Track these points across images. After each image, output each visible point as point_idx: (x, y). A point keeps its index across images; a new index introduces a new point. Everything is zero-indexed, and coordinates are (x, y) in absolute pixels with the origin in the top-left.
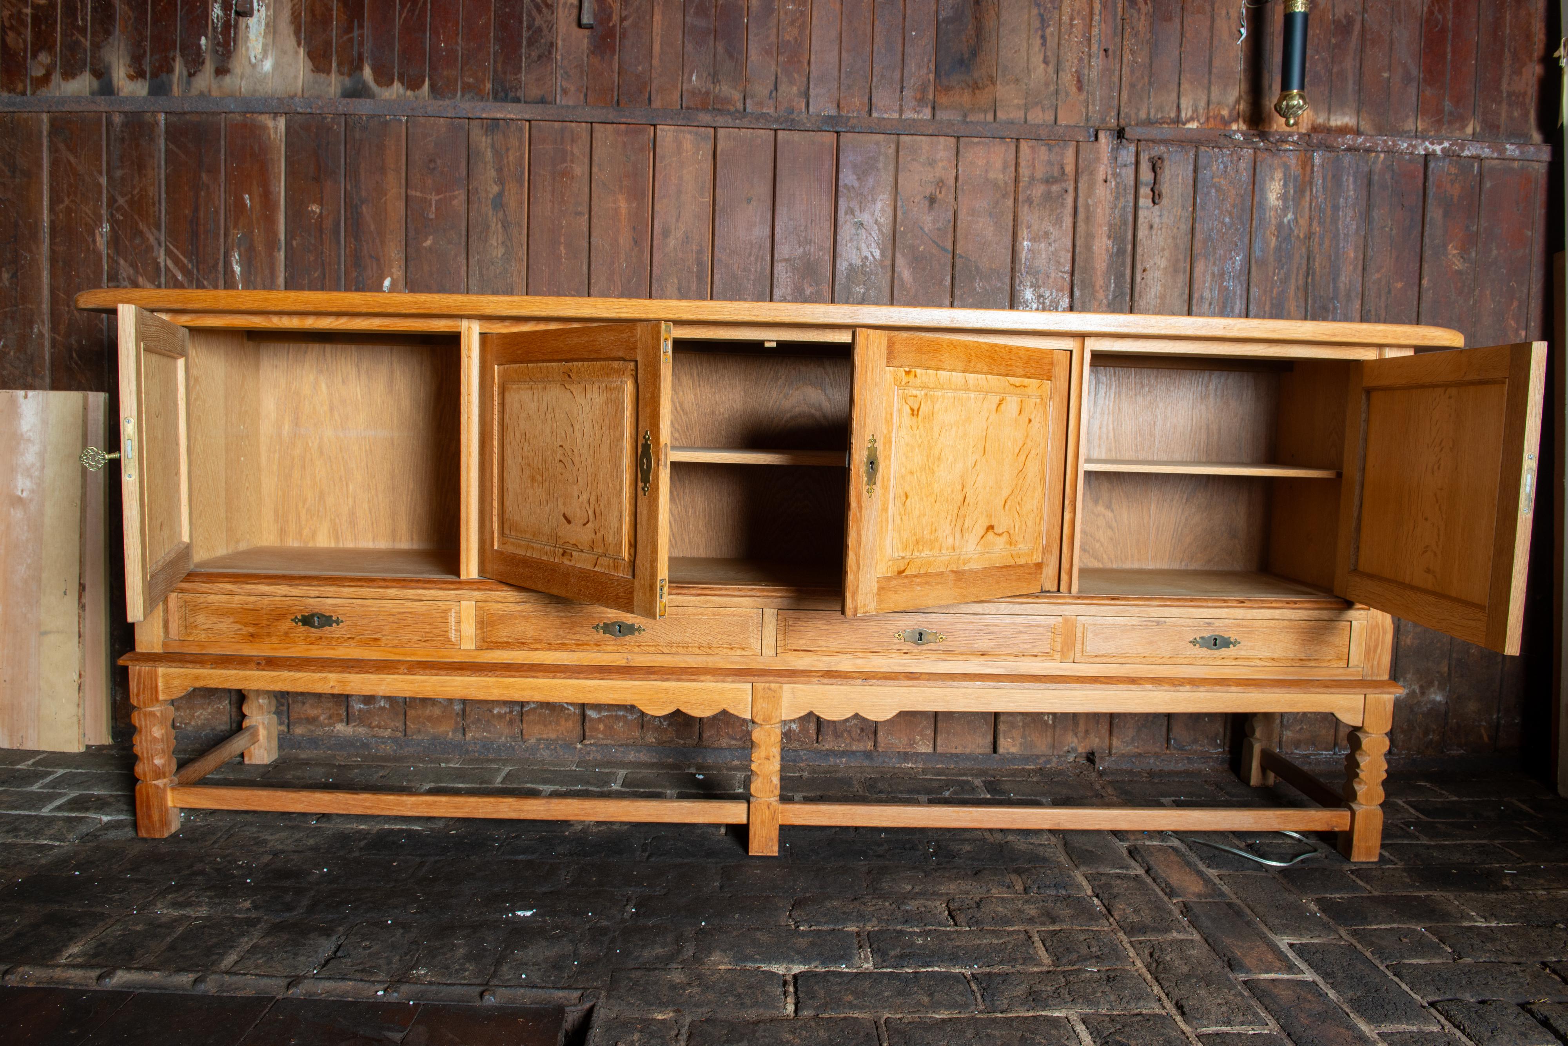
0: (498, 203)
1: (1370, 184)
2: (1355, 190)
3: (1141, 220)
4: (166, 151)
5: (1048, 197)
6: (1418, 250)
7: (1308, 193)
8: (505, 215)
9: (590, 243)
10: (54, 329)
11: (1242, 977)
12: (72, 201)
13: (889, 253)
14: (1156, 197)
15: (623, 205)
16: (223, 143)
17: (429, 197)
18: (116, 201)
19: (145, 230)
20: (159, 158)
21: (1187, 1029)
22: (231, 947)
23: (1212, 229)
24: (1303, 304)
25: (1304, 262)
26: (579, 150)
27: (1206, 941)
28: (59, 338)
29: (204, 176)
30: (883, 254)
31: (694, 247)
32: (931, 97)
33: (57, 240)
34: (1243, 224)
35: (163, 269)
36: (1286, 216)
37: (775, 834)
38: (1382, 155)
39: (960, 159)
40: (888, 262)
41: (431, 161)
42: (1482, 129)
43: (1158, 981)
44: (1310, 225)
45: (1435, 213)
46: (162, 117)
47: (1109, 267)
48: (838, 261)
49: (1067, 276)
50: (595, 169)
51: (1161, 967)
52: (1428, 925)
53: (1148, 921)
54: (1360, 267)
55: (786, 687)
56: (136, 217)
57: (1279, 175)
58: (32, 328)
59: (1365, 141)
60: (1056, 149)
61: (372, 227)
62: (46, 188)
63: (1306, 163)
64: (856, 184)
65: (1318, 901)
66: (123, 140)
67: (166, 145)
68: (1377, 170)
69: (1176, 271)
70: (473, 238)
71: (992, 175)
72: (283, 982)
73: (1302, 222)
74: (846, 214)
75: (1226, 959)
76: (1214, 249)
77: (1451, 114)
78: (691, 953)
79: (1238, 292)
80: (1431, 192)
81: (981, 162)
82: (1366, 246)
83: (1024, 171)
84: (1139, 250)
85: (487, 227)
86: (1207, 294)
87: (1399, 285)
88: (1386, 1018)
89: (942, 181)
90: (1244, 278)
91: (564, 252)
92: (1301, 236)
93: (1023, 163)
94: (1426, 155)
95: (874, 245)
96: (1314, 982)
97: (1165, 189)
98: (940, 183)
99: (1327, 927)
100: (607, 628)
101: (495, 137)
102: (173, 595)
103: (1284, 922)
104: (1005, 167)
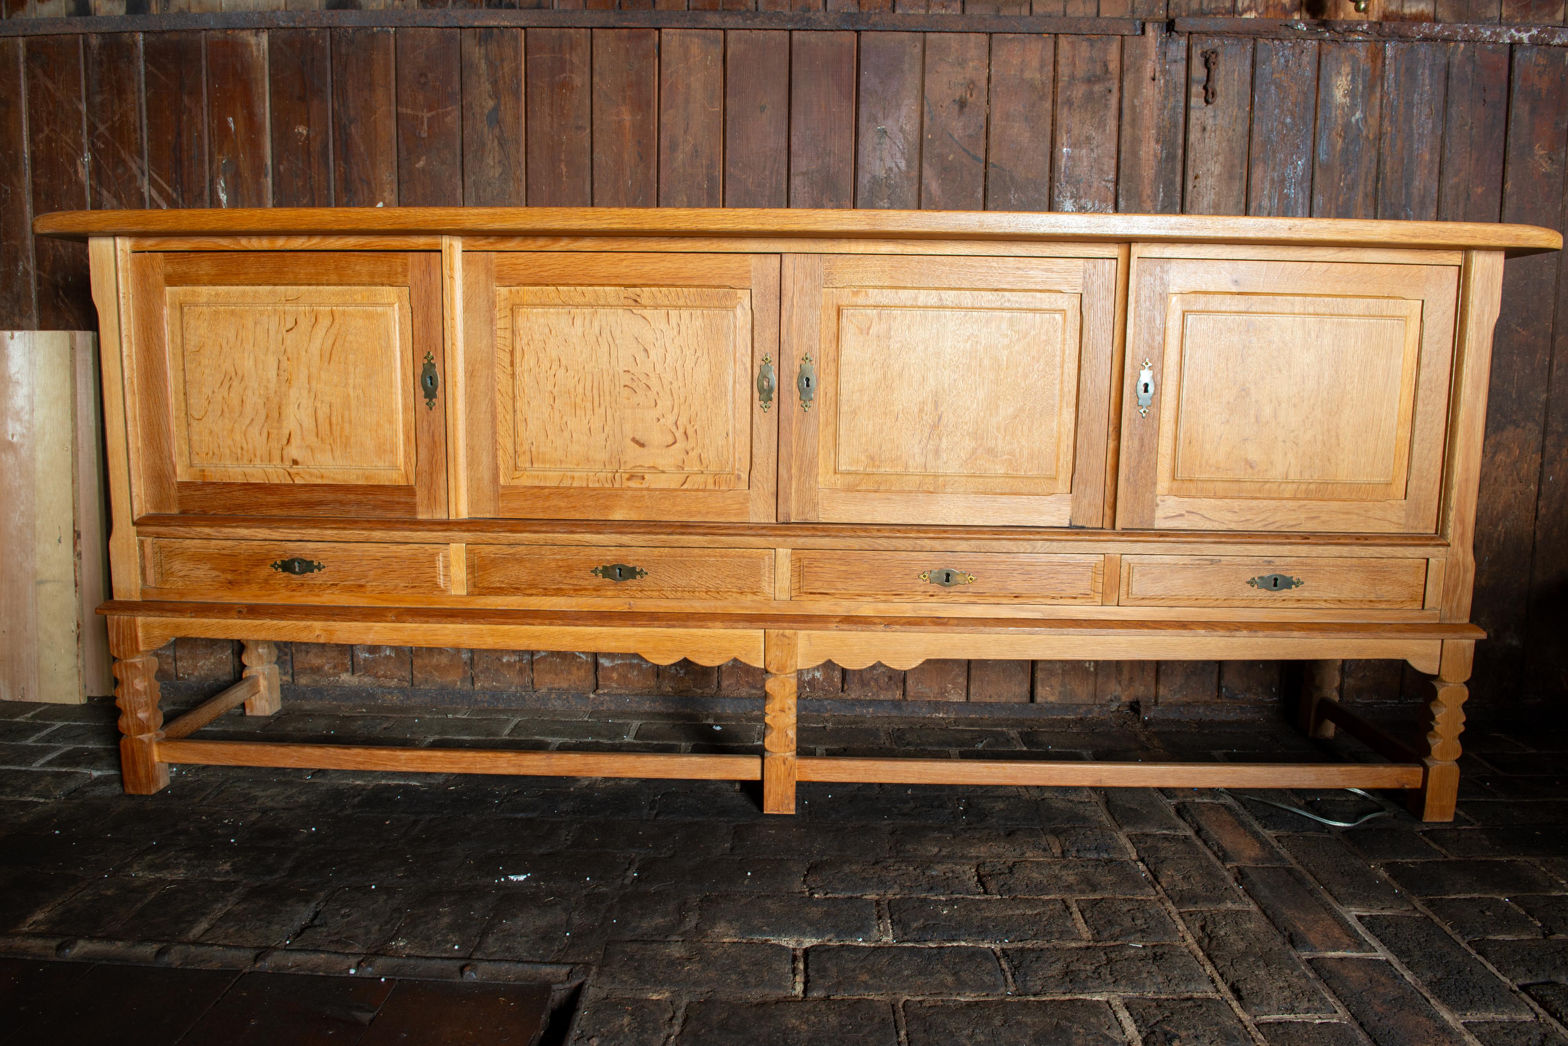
0: (494, 119)
1: (1447, 77)
2: (1431, 85)
3: (1193, 121)
4: (146, 73)
5: (1089, 97)
6: (1501, 151)
7: (1378, 89)
8: (501, 131)
9: (592, 159)
10: (39, 265)
11: (1306, 955)
12: (52, 130)
13: (916, 164)
14: (1209, 96)
15: (627, 117)
16: (204, 62)
17: (420, 114)
18: (97, 129)
19: (127, 158)
20: (139, 81)
21: (1245, 1017)
22: (203, 914)
23: (1272, 131)
24: (1371, 212)
25: (1374, 165)
26: (578, 58)
27: (1264, 912)
28: (44, 275)
29: (185, 98)
30: (909, 166)
33: (39, 172)
34: (1305, 124)
35: (147, 200)
36: (1354, 114)
37: (791, 792)
38: (1462, 45)
39: (993, 58)
40: (914, 173)
41: (421, 75)
43: (1210, 959)
44: (1381, 125)
45: (1521, 109)
46: (140, 37)
47: (1158, 174)
48: (861, 174)
49: (1111, 186)
50: (596, 79)
51: (1214, 942)
52: (1512, 895)
53: (1199, 889)
54: (1436, 170)
55: (802, 633)
56: (118, 145)
57: (1346, 69)
58: (17, 266)
59: (1443, 29)
60: (1099, 45)
61: (362, 149)
62: (25, 117)
63: (1377, 56)
64: (879, 88)
65: (1388, 867)
66: (101, 63)
67: (146, 67)
68: (1456, 62)
69: (1231, 178)
70: (469, 157)
71: (1028, 75)
72: (250, 954)
73: (1373, 121)
74: (868, 121)
75: (1287, 934)
76: (1274, 152)
78: (694, 923)
79: (1300, 200)
80: (1517, 85)
81: (1016, 61)
82: (1443, 146)
83: (1064, 70)
84: (1191, 155)
85: (483, 145)
86: (1265, 203)
87: (1479, 190)
88: (1472, 1005)
89: (973, 83)
90: (1306, 185)
91: (564, 170)
92: (1371, 137)
93: (1062, 61)
94: (1511, 45)
95: (898, 155)
96: (1387, 961)
97: (1219, 86)
98: (971, 85)
99: (1399, 897)
100: (607, 572)
101: (489, 47)
102: (149, 540)
103: (1351, 890)
104: (1042, 66)
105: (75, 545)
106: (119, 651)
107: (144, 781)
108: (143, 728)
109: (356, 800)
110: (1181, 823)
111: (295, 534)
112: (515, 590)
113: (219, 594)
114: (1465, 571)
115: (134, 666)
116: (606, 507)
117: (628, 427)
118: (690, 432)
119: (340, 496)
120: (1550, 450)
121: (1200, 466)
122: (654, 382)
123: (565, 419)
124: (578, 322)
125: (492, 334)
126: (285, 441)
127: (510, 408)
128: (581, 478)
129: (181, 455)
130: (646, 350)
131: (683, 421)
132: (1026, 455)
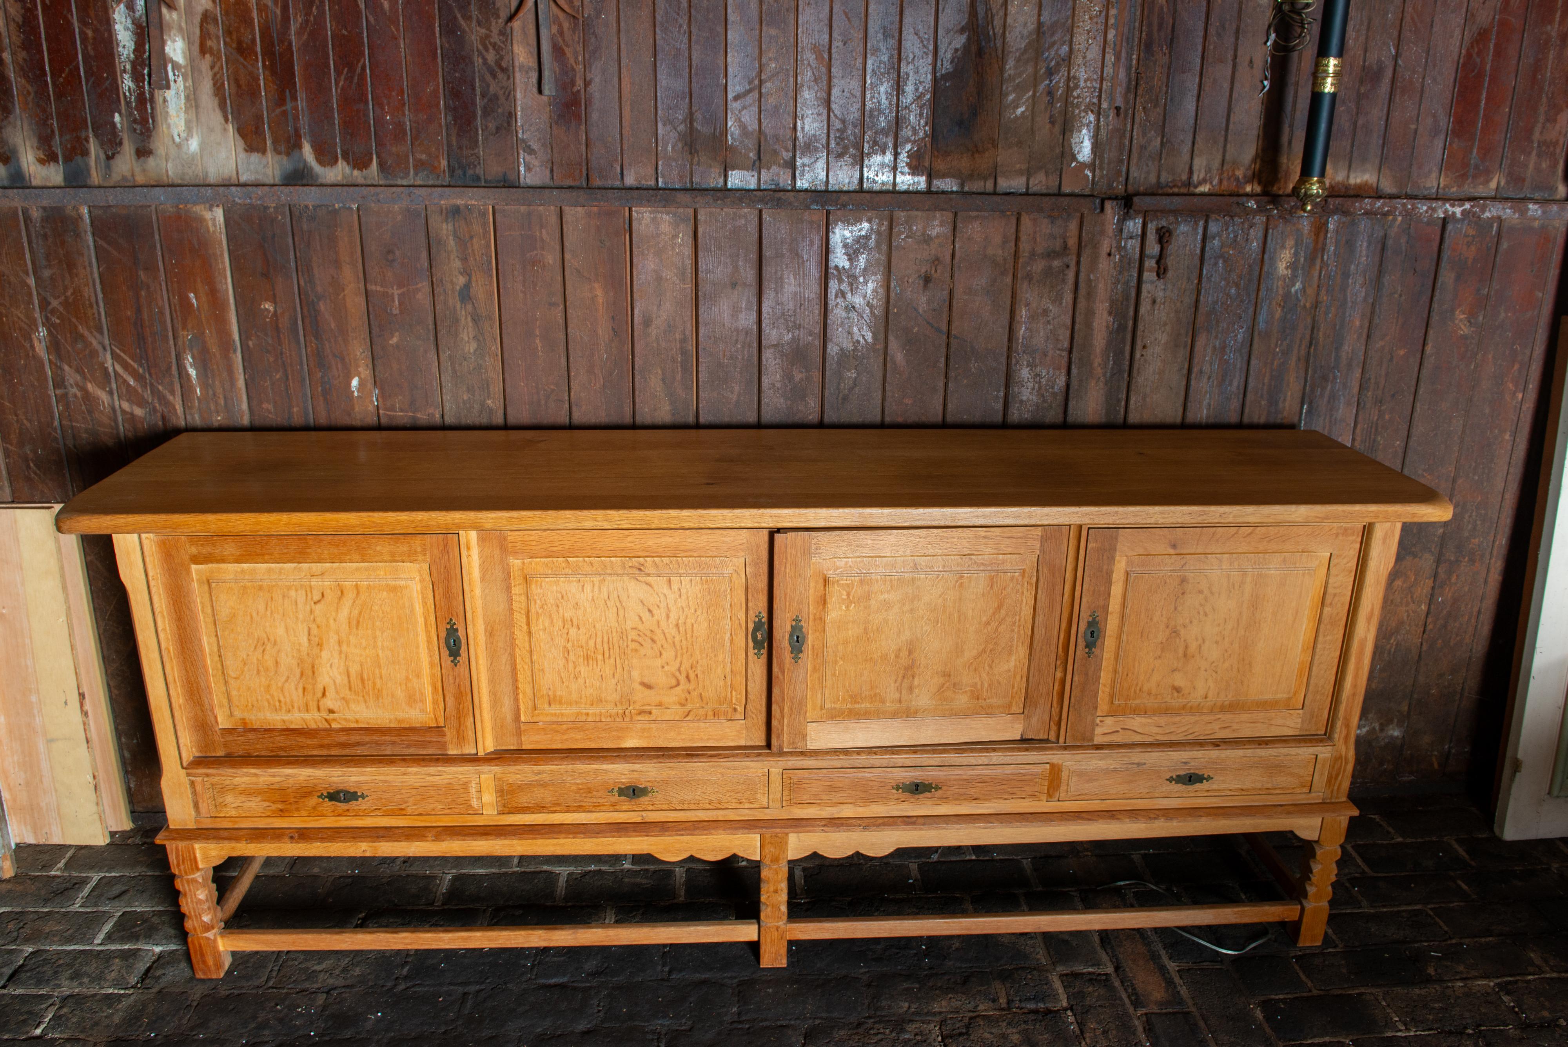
0: (465, 295)
1: (1383, 249)
2: (1368, 257)
3: (1144, 294)
4: (95, 247)
5: (1048, 272)
6: (1425, 316)
7: (1318, 262)
8: (475, 308)
9: (567, 335)
10: (5, 437)
13: (881, 336)
14: (1161, 271)
15: (599, 292)
16: (157, 237)
17: (390, 291)
18: (49, 303)
19: (86, 333)
20: (89, 255)
23: (1217, 302)
24: (1302, 374)
25: (1308, 332)
26: (549, 235)
28: (12, 448)
29: (141, 273)
30: (875, 337)
31: (677, 336)
32: (927, 164)
34: (1248, 295)
35: (112, 374)
36: (1294, 285)
37: (784, 951)
38: (1400, 218)
39: (958, 235)
40: (880, 346)
41: (389, 252)
42: (1507, 183)
44: (1318, 294)
45: (1447, 277)
46: (85, 211)
47: (1109, 343)
48: (829, 346)
49: (1065, 354)
50: (567, 256)
52: (1355, 1038)
54: (1364, 336)
55: (792, 833)
56: (74, 320)
57: (1290, 242)
59: (1383, 205)
60: (1059, 222)
61: (333, 326)
63: (1320, 229)
64: (847, 265)
65: (1265, 1005)
66: (45, 237)
67: (95, 241)
68: (1393, 234)
69: (1177, 346)
70: (442, 332)
71: (990, 251)
73: (1310, 291)
74: (836, 296)
76: (1218, 322)
77: (1476, 167)
79: (1238, 366)
80: (1445, 256)
81: (979, 238)
82: (1373, 313)
83: (1025, 246)
84: (1140, 327)
85: (457, 321)
86: (1206, 368)
87: (1402, 352)
89: (937, 259)
90: (1245, 350)
91: (539, 345)
92: (1308, 305)
93: (1023, 238)
94: (1444, 219)
95: (865, 328)
97: (1170, 261)
98: (936, 261)
99: (1269, 1045)
100: (622, 792)
101: (457, 225)
102: (199, 779)
103: (1232, 1039)
104: (1005, 242)
105: (82, 705)
106: (180, 870)
107: (213, 968)
108: (208, 928)
109: (405, 971)
110: (1105, 957)
111: (336, 771)
112: (540, 808)
113: (271, 820)
115: (194, 881)
116: (619, 738)
117: (635, 674)
118: (692, 676)
119: (375, 738)
120: (1442, 575)
121: (1135, 692)
122: (659, 637)
123: (578, 669)
124: (588, 588)
125: (510, 600)
126: (320, 695)
127: (528, 660)
128: (594, 714)
129: (221, 706)
130: (649, 610)
131: (686, 665)
132: (986, 685)
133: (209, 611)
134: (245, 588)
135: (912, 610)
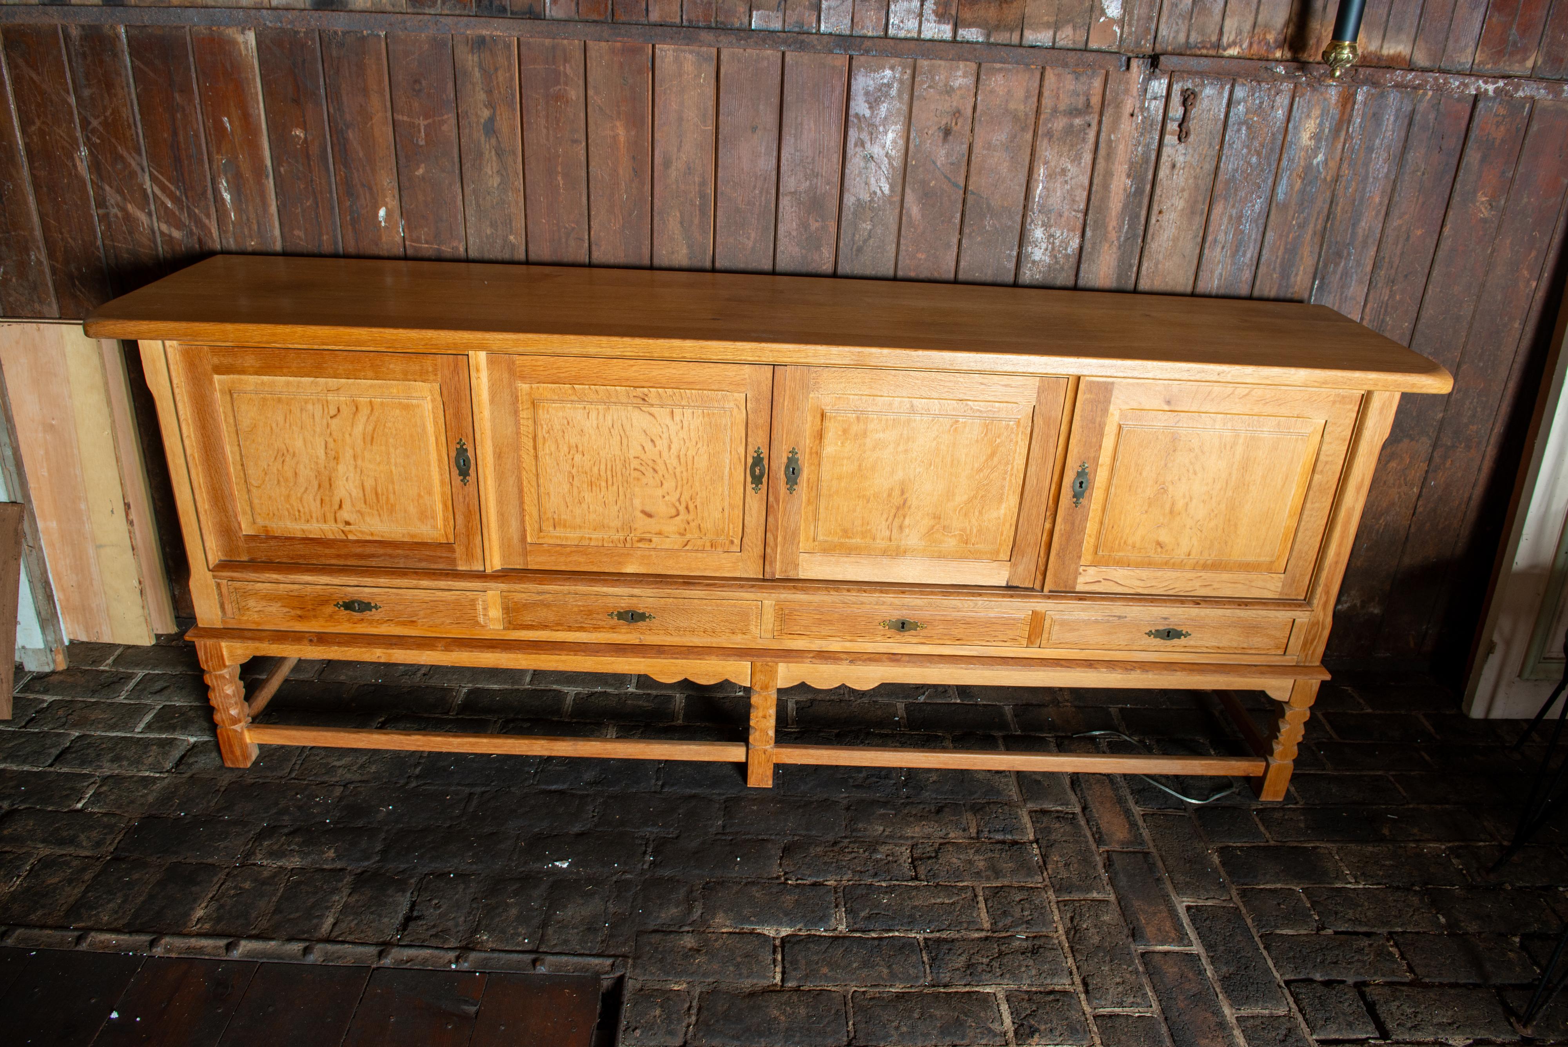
0: (490, 128)
2: (1393, 132)
3: (1164, 158)
4: (133, 68)
5: (1069, 130)
6: (1446, 196)
7: (1343, 134)
8: (499, 142)
9: (588, 173)
10: (51, 255)
11: (1141, 949)
12: (44, 123)
13: (899, 189)
14: (1183, 135)
15: (621, 132)
16: (191, 59)
17: (417, 122)
18: (90, 123)
19: (125, 154)
20: (127, 76)
21: (1087, 1009)
22: (327, 908)
23: (1237, 170)
24: (1317, 250)
25: (1327, 206)
26: (572, 70)
27: (1119, 903)
28: (58, 266)
29: (177, 96)
30: (892, 189)
31: (697, 179)
32: (954, 12)
33: (37, 164)
34: (1269, 165)
35: (151, 196)
36: (1316, 157)
37: (770, 772)
38: (1430, 93)
39: (980, 87)
40: (897, 199)
41: (415, 82)
42: (1544, 62)
43: (1072, 952)
44: (1339, 168)
45: (1473, 156)
46: (122, 30)
47: (1125, 207)
48: (846, 196)
49: (1080, 215)
50: (590, 92)
51: (1078, 935)
52: (1306, 886)
53: (1075, 879)
54: (1383, 212)
55: (780, 664)
56: (113, 140)
57: (1316, 112)
58: (29, 255)
59: (1414, 78)
60: (1083, 79)
61: (361, 154)
62: (11, 99)
63: (1348, 100)
64: (868, 113)
65: (1222, 851)
66: (84, 55)
67: (132, 61)
68: (1421, 109)
69: (1193, 213)
70: (467, 166)
71: (1012, 106)
73: (1333, 164)
74: (856, 145)
75: (1131, 926)
76: (1236, 190)
77: (1515, 43)
78: (699, 912)
79: (1253, 237)
80: (1473, 136)
81: (1001, 91)
82: (1393, 190)
83: (1048, 102)
84: (1158, 191)
85: (481, 155)
86: (1221, 237)
87: (1419, 232)
88: (1247, 1000)
89: (959, 112)
90: (1262, 221)
91: (561, 183)
92: (1329, 178)
93: (1046, 93)
94: (1476, 96)
95: (883, 179)
96: (1198, 955)
97: (1192, 125)
98: (957, 113)
99: (1222, 886)
100: (621, 616)
101: (482, 55)
102: (225, 582)
103: (1188, 879)
104: (1027, 98)
105: (127, 515)
106: (208, 666)
107: (241, 758)
108: (235, 721)
109: (417, 771)
110: (1073, 798)
111: (353, 580)
112: (544, 626)
113: (291, 623)
114: (1323, 629)
115: (222, 677)
116: (620, 563)
117: (637, 502)
118: (691, 507)
119: (389, 551)
120: (1437, 459)
121: (1119, 544)
122: (661, 468)
123: (582, 494)
124: (593, 415)
125: (517, 423)
126: (337, 507)
127: (534, 484)
128: (597, 539)
129: (244, 513)
130: (652, 441)
131: (686, 497)
132: (975, 531)
133: (232, 421)
134: (264, 399)
135: (906, 451)
